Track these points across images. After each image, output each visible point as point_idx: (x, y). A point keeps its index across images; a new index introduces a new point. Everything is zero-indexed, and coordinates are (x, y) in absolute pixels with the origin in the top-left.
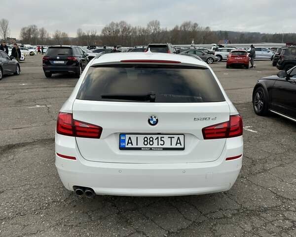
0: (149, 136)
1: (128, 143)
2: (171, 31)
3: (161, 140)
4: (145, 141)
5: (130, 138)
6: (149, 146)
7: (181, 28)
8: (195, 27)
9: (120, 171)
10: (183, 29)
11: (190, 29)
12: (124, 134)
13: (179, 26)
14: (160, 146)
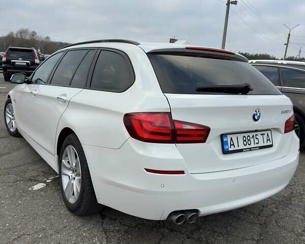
0: (246, 135)
1: (231, 145)
2: (5, 37)
3: (256, 138)
4: (244, 141)
5: (231, 139)
6: (248, 146)
7: (17, 34)
8: (33, 35)
9: (234, 179)
10: (19, 36)
11: (28, 37)
12: (226, 135)
13: (15, 32)
14: (256, 145)
